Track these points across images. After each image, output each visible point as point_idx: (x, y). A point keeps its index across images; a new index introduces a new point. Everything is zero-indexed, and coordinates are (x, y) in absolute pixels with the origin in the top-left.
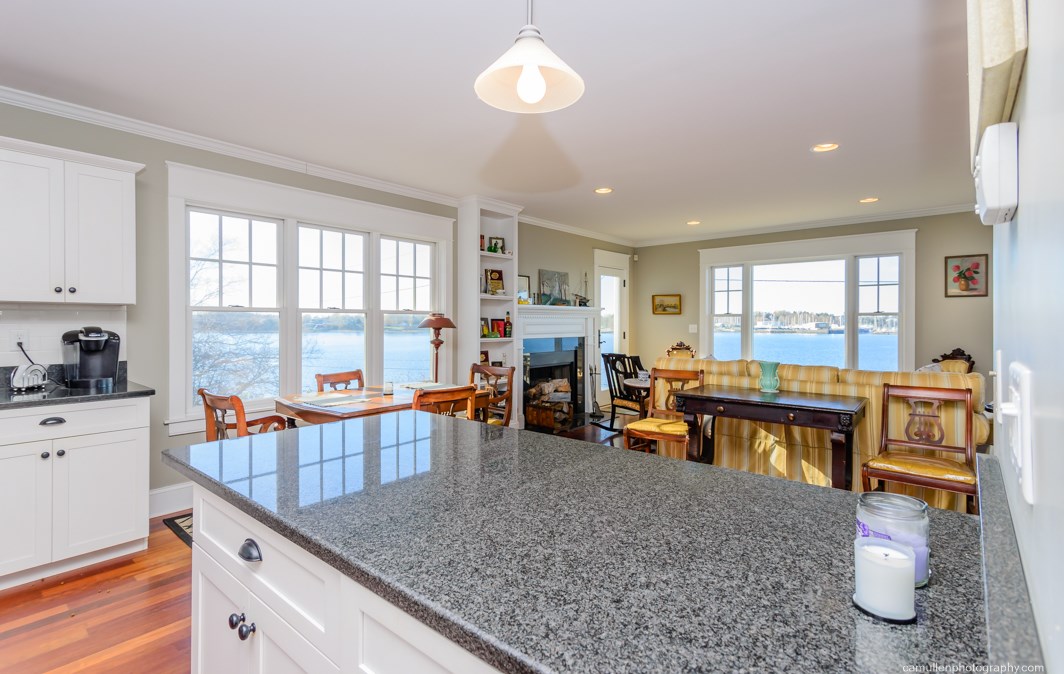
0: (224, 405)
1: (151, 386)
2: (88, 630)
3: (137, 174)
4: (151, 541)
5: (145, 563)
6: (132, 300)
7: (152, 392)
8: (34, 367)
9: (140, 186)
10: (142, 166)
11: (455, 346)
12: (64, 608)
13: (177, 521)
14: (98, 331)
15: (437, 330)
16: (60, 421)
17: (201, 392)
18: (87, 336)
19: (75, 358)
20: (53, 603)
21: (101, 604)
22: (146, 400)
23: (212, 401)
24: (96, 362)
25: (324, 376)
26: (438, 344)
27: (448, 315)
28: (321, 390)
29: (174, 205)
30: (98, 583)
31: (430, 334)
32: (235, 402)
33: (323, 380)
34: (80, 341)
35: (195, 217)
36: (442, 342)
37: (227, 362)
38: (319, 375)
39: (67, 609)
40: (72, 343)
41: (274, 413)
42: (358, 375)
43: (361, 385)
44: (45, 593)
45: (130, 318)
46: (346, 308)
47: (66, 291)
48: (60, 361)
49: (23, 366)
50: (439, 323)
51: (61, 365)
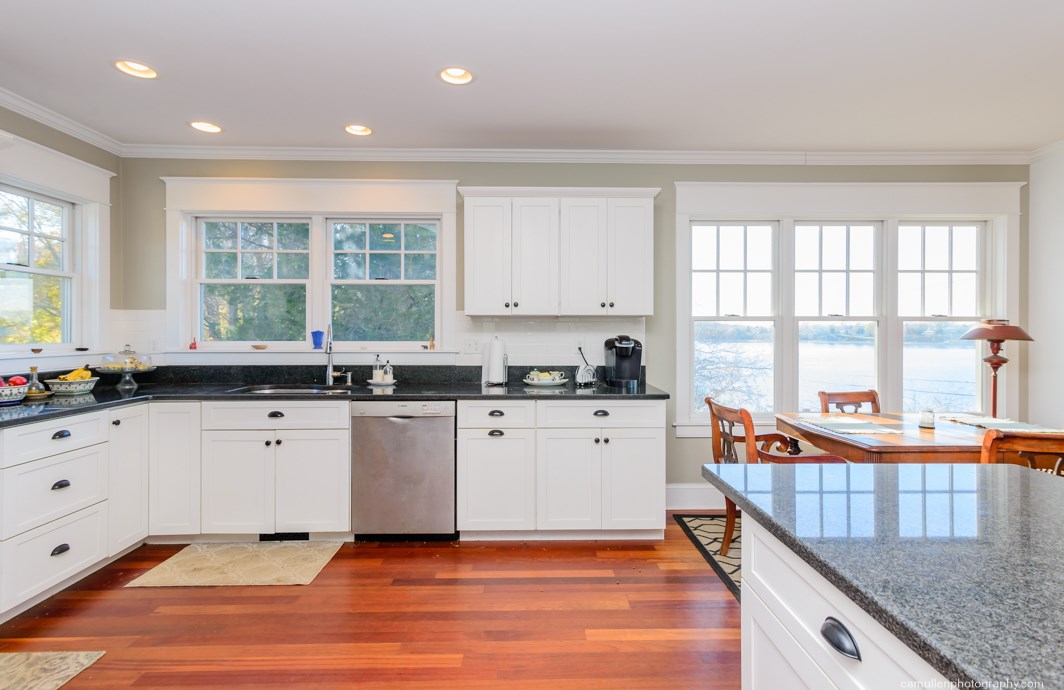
0: (730, 417)
1: (666, 390)
2: (630, 602)
3: (655, 198)
4: (667, 533)
5: (663, 554)
6: (650, 312)
7: (666, 397)
8: (588, 367)
9: (657, 209)
10: (658, 190)
11: (1024, 368)
12: (609, 573)
13: (686, 519)
14: (627, 339)
15: (996, 344)
16: (605, 414)
17: (708, 401)
18: (620, 343)
19: (613, 362)
20: (602, 566)
21: (637, 581)
22: (663, 402)
23: (719, 411)
24: (627, 365)
25: (830, 395)
26: (996, 363)
27: (1014, 322)
28: (826, 410)
29: (681, 220)
30: (632, 559)
31: (981, 347)
32: (744, 417)
33: (827, 398)
34: (616, 347)
35: (697, 230)
36: (1004, 361)
37: (704, 368)
38: (823, 393)
39: (613, 575)
40: (610, 349)
41: (774, 431)
42: (871, 397)
43: (876, 410)
44: (598, 554)
45: (648, 329)
46: (851, 314)
47: (607, 305)
48: (604, 364)
49: (582, 366)
50: (998, 336)
51: (604, 367)
